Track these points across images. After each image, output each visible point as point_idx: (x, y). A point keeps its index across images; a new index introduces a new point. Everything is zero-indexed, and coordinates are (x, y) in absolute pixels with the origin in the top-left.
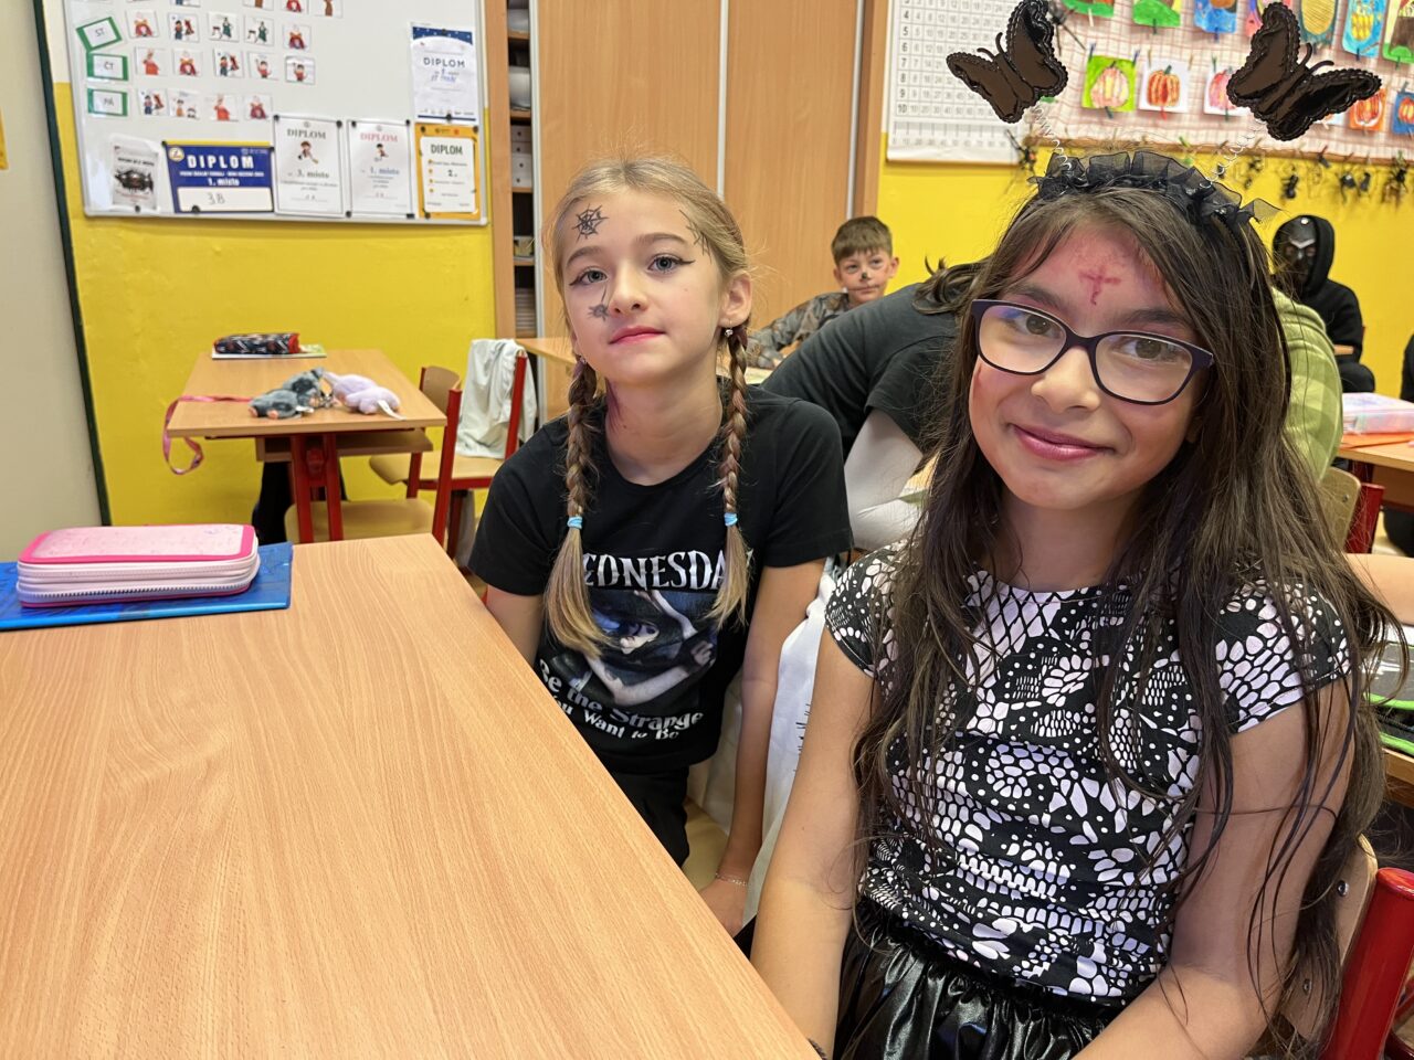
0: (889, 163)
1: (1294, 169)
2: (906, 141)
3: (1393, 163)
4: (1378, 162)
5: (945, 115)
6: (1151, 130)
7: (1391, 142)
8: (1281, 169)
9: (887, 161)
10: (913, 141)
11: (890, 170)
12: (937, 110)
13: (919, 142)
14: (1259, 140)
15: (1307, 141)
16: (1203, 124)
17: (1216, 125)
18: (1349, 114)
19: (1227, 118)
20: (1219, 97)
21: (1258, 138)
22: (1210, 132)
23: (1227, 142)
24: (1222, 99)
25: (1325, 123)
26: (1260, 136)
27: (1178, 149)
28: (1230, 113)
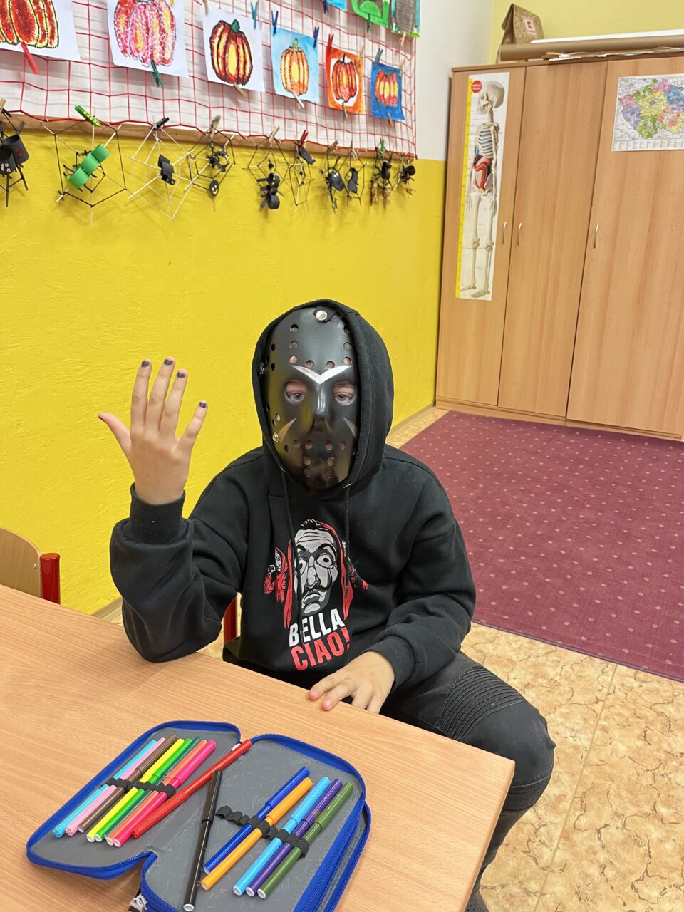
1: (271, 166)
3: (376, 155)
4: (363, 154)
6: (17, 91)
7: (371, 129)
8: (253, 166)
14: (217, 120)
15: (279, 123)
16: (116, 87)
17: (142, 89)
18: (324, 87)
19: (157, 79)
20: (136, 41)
21: (214, 116)
22: (133, 100)
23: (167, 120)
24: (141, 45)
25: (299, 98)
26: (215, 113)
27: (80, 127)
28: (161, 69)
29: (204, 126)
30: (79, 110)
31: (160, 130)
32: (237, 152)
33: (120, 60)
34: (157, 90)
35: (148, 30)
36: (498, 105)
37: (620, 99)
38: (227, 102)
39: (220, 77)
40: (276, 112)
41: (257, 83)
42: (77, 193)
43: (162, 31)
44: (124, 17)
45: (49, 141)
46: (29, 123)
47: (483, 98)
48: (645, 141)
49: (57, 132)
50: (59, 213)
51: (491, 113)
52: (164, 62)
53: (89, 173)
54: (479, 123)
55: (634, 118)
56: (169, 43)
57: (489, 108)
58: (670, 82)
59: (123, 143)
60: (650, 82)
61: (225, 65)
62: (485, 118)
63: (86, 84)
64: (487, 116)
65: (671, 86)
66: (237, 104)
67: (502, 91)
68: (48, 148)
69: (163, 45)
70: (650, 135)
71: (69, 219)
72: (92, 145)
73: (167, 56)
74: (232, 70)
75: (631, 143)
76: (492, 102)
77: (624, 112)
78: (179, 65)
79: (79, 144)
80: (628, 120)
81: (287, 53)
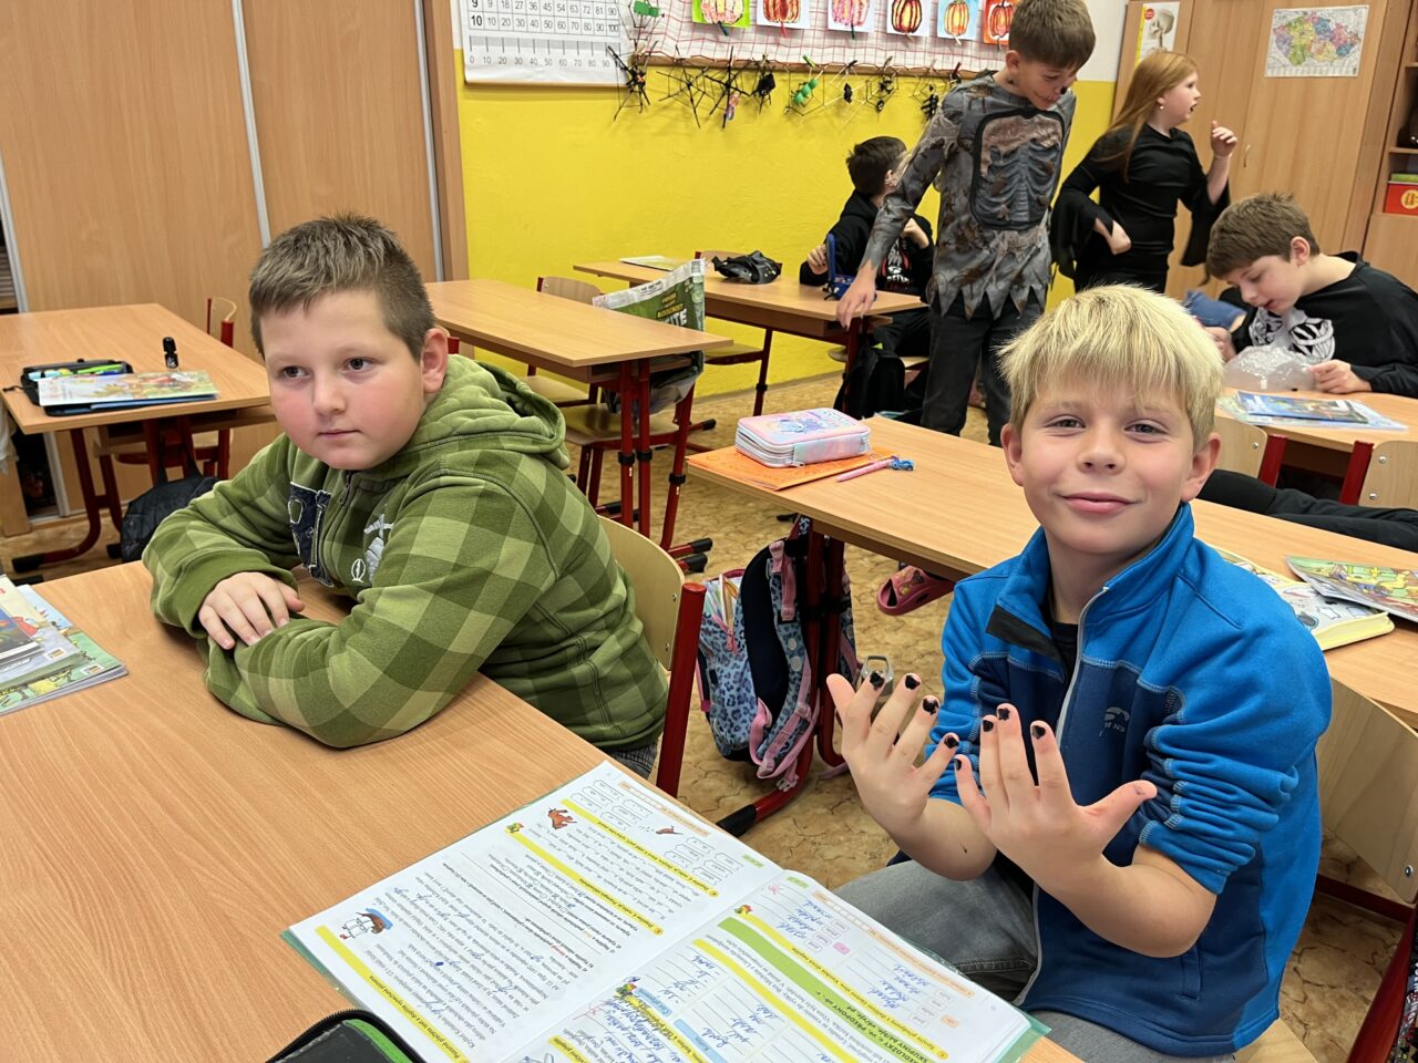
0: (469, 86)
2: (488, 60)
5: (531, 28)
6: (774, 48)
9: (465, 82)
10: (495, 59)
11: (470, 93)
12: (520, 23)
13: (503, 61)
14: (890, 59)
15: (939, 57)
16: (828, 41)
17: (843, 42)
18: (982, 28)
19: (853, 35)
20: (843, 12)
21: (888, 57)
22: (837, 50)
23: (855, 62)
24: (846, 15)
25: (957, 39)
26: (889, 54)
27: (803, 68)
28: (857, 29)
29: (880, 63)
30: (805, 58)
31: (851, 67)
32: (901, 80)
33: (833, 26)
34: (852, 42)
35: (852, 4)
36: (1167, 32)
37: (1274, 30)
38: (900, 45)
39: (896, 29)
40: (937, 50)
41: (924, 31)
42: (795, 107)
43: (861, 4)
45: (786, 77)
46: (778, 66)
47: (1154, 25)
48: (1294, 69)
49: (791, 71)
50: (784, 119)
51: (1161, 38)
52: (859, 23)
53: (805, 95)
54: (1149, 47)
55: (1285, 47)
56: (864, 12)
57: (1158, 34)
58: (1319, 14)
59: (827, 77)
60: (1301, 14)
61: (901, 20)
62: (1155, 43)
63: (811, 41)
64: (1157, 41)
65: (1320, 18)
66: (907, 46)
67: (1172, 18)
68: (784, 81)
69: (860, 13)
70: (1299, 63)
71: (789, 124)
72: (809, 78)
73: (862, 20)
74: (906, 23)
75: (1282, 69)
76: (1162, 29)
77: (1277, 41)
78: (870, 25)
79: (801, 78)
80: (1280, 48)
81: (952, 5)
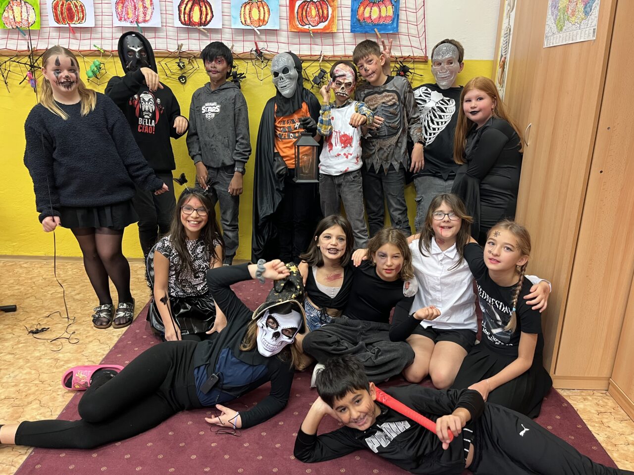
14: (181, 45)
20: (128, 14)
24: (131, 15)
25: (255, 29)
26: (180, 42)
27: (95, 53)
29: (173, 48)
30: (95, 46)
33: (118, 24)
35: (135, 9)
39: (185, 24)
41: (217, 24)
43: (145, 7)
44: (121, 5)
48: (558, 35)
49: (84, 56)
51: (510, 17)
52: (145, 21)
53: (92, 71)
54: (505, 26)
55: (556, 11)
56: (149, 12)
57: (509, 13)
61: (190, 17)
62: (507, 22)
63: (100, 35)
64: (508, 19)
69: (145, 14)
70: (561, 29)
73: (147, 19)
75: (552, 38)
76: (511, 8)
77: (552, 6)
78: (157, 21)
80: (553, 14)
81: (246, 4)
